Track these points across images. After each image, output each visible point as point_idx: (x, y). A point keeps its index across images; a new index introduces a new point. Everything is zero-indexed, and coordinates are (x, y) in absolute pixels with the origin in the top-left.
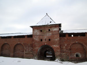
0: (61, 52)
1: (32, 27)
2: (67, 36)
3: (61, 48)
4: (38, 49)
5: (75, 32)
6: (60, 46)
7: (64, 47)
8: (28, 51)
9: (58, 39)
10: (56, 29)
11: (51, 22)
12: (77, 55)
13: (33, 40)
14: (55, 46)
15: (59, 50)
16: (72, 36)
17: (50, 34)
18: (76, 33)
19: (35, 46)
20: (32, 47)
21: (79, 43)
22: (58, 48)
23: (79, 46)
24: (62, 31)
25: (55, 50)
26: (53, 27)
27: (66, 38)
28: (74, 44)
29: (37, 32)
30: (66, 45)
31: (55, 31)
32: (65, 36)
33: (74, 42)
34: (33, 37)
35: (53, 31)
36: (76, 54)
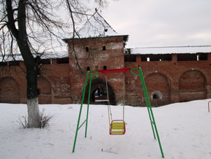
0: (126, 90)
1: (66, 40)
2: (139, 59)
3: (127, 83)
4: (81, 85)
5: (154, 53)
6: (126, 79)
7: (133, 82)
8: (61, 91)
9: (122, 66)
10: (117, 46)
11: (106, 30)
12: (155, 96)
13: (71, 69)
14: (115, 79)
15: (124, 88)
16: (148, 60)
17: (107, 55)
18: (155, 55)
19: (76, 82)
20: (69, 83)
21: (160, 74)
22: (121, 84)
23: (160, 80)
24: (129, 50)
25: (115, 87)
26: (112, 42)
27: (136, 64)
28: (150, 75)
30: (136, 78)
31: (115, 50)
32: (135, 61)
33: (151, 72)
34: (70, 61)
35: (111, 50)
36: (153, 93)
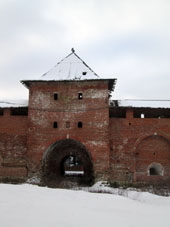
0: (111, 160)
1: (27, 83)
2: (130, 115)
3: (112, 149)
4: (44, 150)
6: (111, 144)
7: (121, 147)
8: (12, 156)
9: (105, 122)
10: (99, 95)
12: (153, 171)
13: (30, 125)
14: (94, 143)
15: (106, 156)
16: (142, 116)
17: (84, 107)
19: (35, 143)
20: (25, 145)
21: (161, 137)
22: (102, 150)
23: (160, 146)
24: (116, 102)
25: (93, 154)
26: (92, 87)
27: (126, 122)
28: (147, 138)
29: (44, 100)
30: (125, 141)
31: (96, 100)
32: (124, 116)
34: (30, 114)
35: (90, 100)
36: (150, 166)
